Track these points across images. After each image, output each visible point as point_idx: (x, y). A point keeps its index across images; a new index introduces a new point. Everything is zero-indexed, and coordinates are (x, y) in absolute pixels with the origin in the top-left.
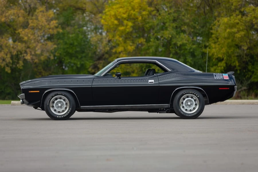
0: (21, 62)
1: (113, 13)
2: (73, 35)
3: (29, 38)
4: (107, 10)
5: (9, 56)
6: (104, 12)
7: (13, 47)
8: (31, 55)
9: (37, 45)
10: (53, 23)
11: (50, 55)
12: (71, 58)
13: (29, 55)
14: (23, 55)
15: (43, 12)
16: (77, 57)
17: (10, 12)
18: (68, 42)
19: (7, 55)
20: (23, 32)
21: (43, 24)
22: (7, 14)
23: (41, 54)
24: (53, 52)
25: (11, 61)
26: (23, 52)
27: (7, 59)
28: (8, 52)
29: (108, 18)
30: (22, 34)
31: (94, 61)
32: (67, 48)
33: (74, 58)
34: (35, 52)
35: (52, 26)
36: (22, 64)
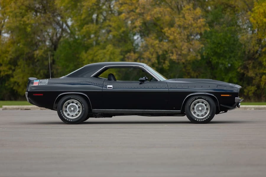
0: (167, 62)
1: (262, 11)
2: (222, 34)
3: (175, 36)
4: (255, 8)
5: (154, 56)
6: (253, 9)
7: (159, 47)
8: (177, 54)
9: (183, 45)
10: (200, 22)
11: (197, 55)
12: (219, 58)
13: (175, 54)
14: (168, 55)
15: (190, 9)
16: (226, 57)
17: (155, 10)
18: (215, 41)
19: (152, 55)
20: (169, 31)
21: (190, 23)
22: (153, 13)
23: (188, 55)
24: (200, 52)
25: (156, 61)
26: (169, 52)
27: (152, 59)
28: (154, 52)
29: (258, 16)
30: (168, 33)
31: (244, 61)
32: (215, 47)
33: (222, 58)
34: (181, 52)
35: (199, 25)
36: (169, 64)
